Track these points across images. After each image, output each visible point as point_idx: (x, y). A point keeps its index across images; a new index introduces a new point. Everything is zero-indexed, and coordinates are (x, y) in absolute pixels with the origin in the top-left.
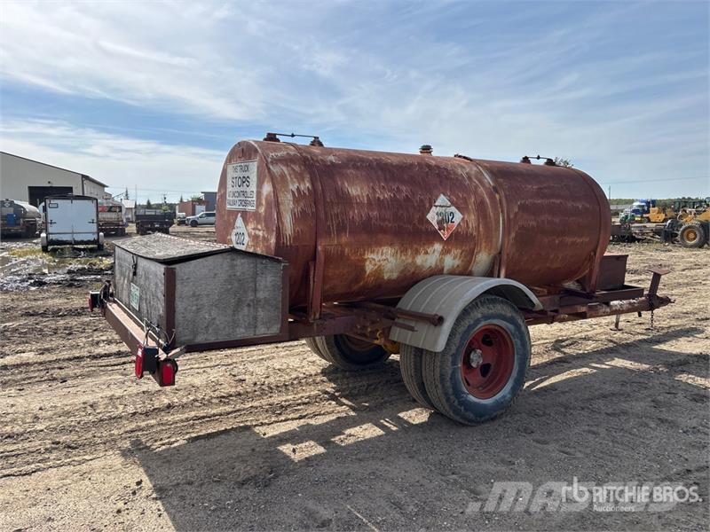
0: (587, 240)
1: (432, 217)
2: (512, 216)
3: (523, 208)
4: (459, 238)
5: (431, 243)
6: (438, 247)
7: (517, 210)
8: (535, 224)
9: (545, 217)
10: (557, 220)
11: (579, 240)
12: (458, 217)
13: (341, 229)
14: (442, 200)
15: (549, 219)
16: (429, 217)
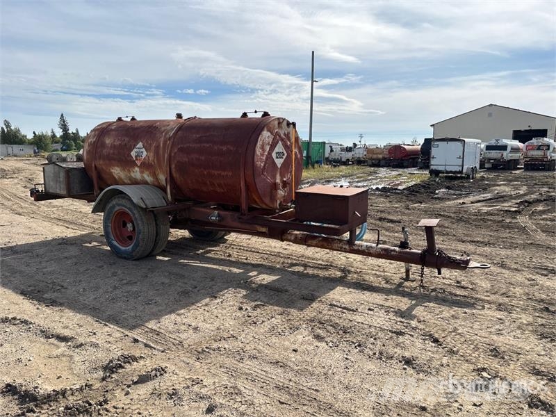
0: (230, 174)
1: (133, 154)
2: (173, 154)
3: (181, 150)
4: (145, 166)
5: (134, 168)
6: (137, 169)
7: (176, 151)
8: (187, 160)
9: (194, 156)
10: (203, 158)
11: (223, 173)
12: (145, 153)
13: (100, 158)
14: (140, 145)
15: (197, 157)
16: (132, 154)
